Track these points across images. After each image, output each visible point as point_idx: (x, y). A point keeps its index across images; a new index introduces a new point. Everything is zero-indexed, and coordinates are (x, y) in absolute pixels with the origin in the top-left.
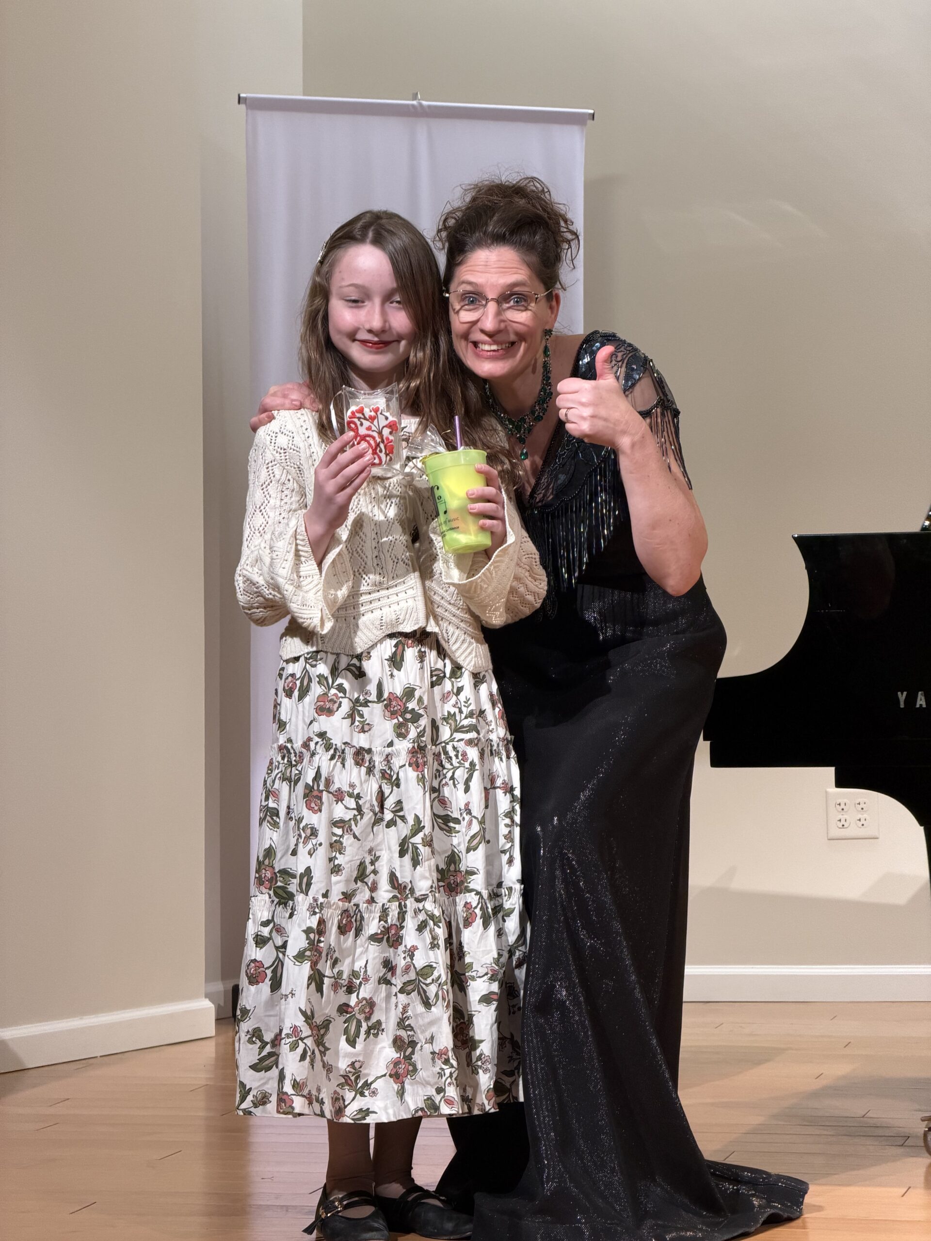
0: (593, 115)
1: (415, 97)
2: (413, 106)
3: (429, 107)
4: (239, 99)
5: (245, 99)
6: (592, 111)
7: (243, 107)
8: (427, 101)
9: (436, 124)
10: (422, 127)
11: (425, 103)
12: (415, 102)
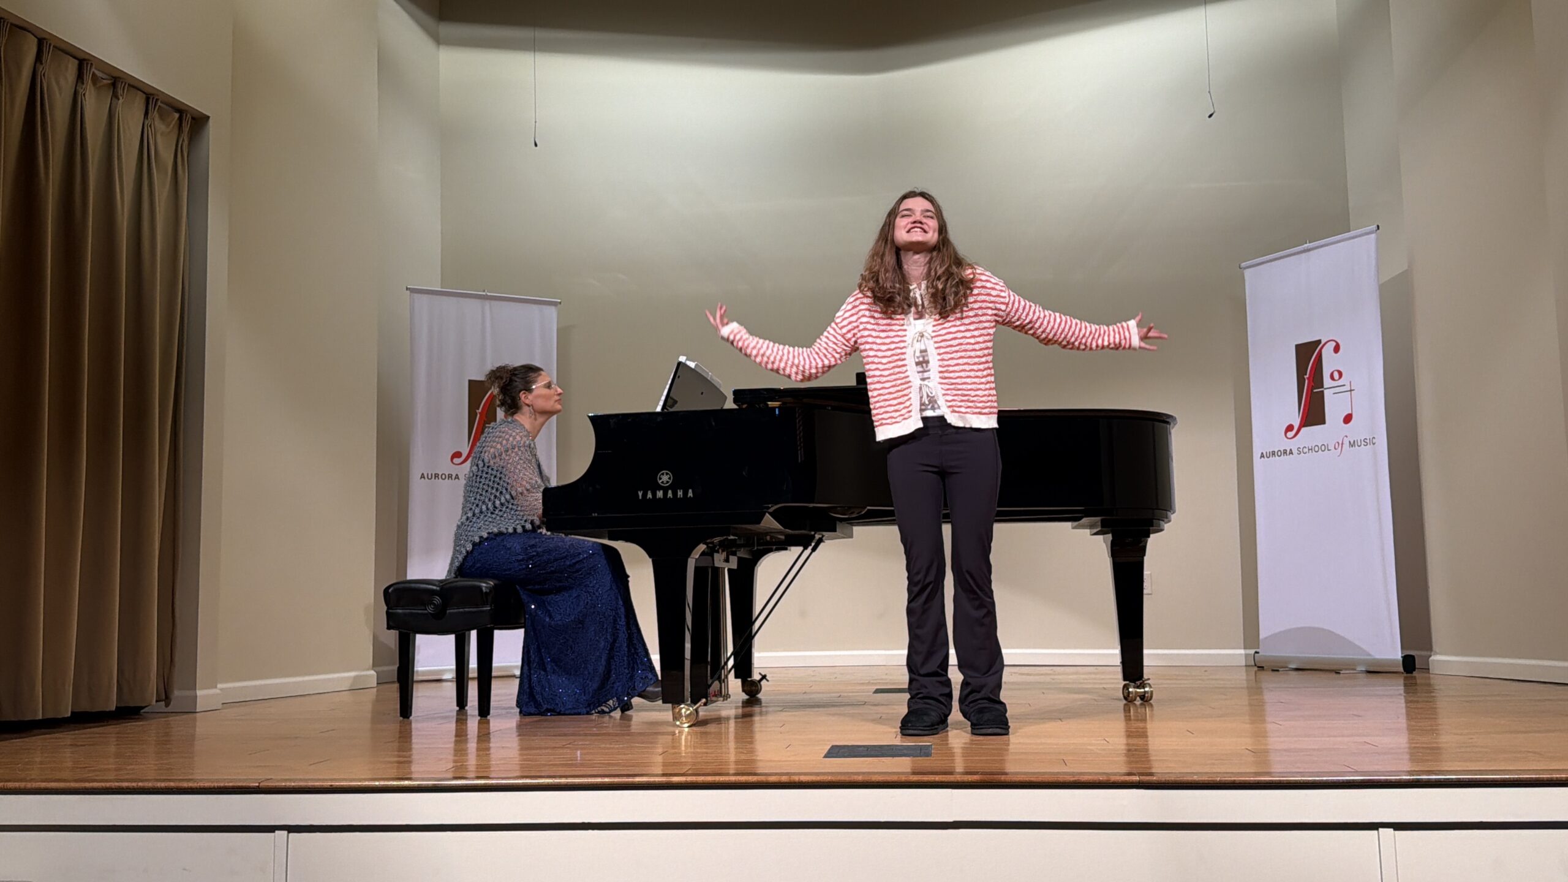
0: (560, 303)
1: (484, 291)
2: (484, 295)
3: (490, 296)
4: (407, 289)
5: (409, 288)
6: (559, 301)
7: (408, 292)
8: (490, 292)
9: (494, 303)
10: (487, 304)
11: (489, 294)
12: (484, 293)
